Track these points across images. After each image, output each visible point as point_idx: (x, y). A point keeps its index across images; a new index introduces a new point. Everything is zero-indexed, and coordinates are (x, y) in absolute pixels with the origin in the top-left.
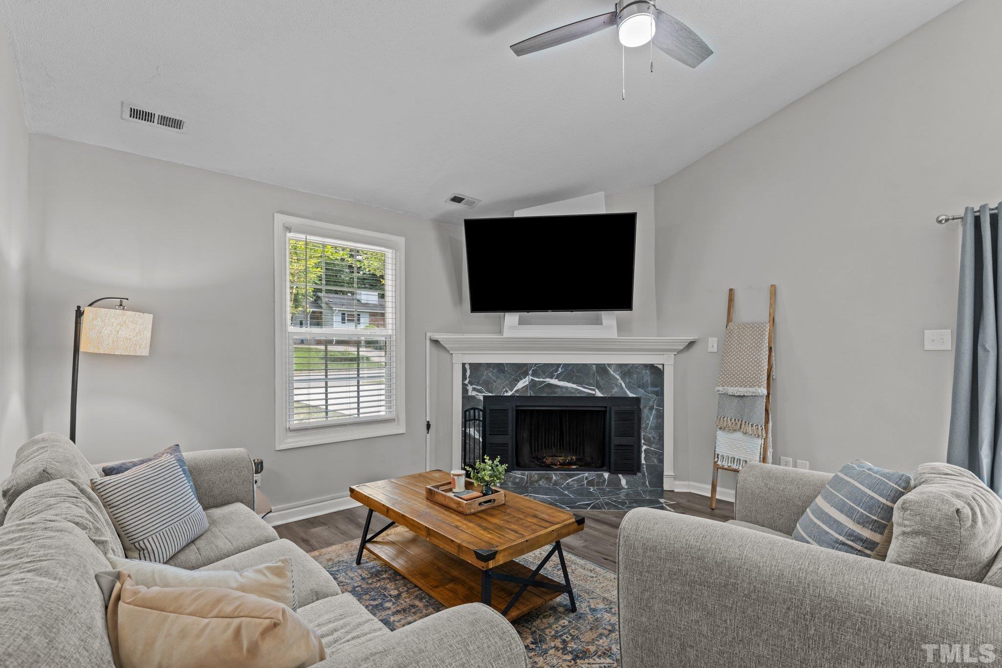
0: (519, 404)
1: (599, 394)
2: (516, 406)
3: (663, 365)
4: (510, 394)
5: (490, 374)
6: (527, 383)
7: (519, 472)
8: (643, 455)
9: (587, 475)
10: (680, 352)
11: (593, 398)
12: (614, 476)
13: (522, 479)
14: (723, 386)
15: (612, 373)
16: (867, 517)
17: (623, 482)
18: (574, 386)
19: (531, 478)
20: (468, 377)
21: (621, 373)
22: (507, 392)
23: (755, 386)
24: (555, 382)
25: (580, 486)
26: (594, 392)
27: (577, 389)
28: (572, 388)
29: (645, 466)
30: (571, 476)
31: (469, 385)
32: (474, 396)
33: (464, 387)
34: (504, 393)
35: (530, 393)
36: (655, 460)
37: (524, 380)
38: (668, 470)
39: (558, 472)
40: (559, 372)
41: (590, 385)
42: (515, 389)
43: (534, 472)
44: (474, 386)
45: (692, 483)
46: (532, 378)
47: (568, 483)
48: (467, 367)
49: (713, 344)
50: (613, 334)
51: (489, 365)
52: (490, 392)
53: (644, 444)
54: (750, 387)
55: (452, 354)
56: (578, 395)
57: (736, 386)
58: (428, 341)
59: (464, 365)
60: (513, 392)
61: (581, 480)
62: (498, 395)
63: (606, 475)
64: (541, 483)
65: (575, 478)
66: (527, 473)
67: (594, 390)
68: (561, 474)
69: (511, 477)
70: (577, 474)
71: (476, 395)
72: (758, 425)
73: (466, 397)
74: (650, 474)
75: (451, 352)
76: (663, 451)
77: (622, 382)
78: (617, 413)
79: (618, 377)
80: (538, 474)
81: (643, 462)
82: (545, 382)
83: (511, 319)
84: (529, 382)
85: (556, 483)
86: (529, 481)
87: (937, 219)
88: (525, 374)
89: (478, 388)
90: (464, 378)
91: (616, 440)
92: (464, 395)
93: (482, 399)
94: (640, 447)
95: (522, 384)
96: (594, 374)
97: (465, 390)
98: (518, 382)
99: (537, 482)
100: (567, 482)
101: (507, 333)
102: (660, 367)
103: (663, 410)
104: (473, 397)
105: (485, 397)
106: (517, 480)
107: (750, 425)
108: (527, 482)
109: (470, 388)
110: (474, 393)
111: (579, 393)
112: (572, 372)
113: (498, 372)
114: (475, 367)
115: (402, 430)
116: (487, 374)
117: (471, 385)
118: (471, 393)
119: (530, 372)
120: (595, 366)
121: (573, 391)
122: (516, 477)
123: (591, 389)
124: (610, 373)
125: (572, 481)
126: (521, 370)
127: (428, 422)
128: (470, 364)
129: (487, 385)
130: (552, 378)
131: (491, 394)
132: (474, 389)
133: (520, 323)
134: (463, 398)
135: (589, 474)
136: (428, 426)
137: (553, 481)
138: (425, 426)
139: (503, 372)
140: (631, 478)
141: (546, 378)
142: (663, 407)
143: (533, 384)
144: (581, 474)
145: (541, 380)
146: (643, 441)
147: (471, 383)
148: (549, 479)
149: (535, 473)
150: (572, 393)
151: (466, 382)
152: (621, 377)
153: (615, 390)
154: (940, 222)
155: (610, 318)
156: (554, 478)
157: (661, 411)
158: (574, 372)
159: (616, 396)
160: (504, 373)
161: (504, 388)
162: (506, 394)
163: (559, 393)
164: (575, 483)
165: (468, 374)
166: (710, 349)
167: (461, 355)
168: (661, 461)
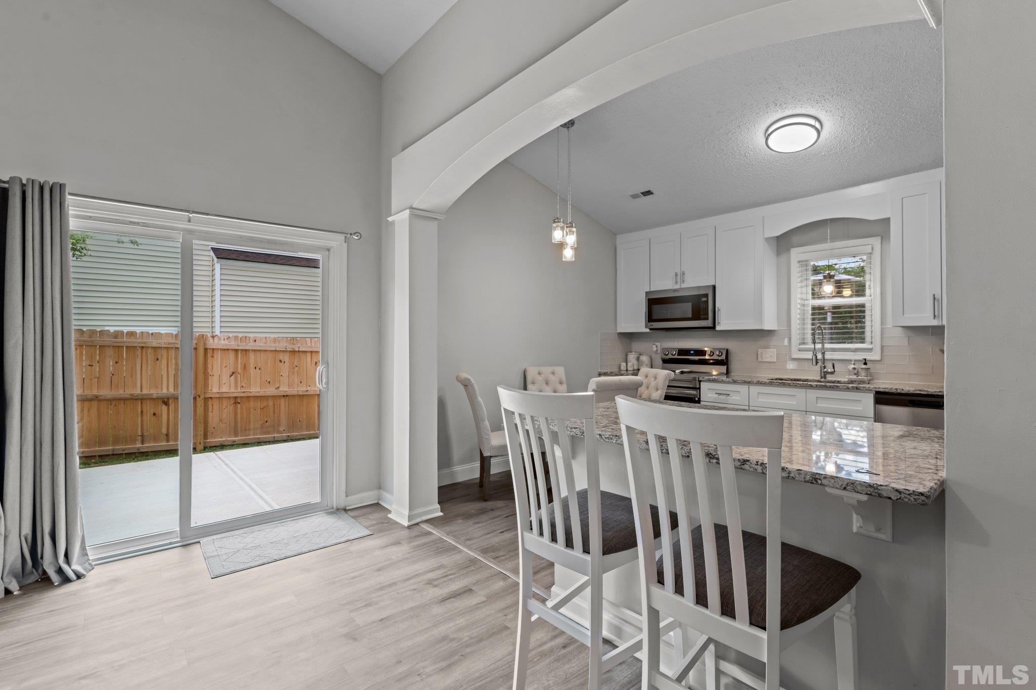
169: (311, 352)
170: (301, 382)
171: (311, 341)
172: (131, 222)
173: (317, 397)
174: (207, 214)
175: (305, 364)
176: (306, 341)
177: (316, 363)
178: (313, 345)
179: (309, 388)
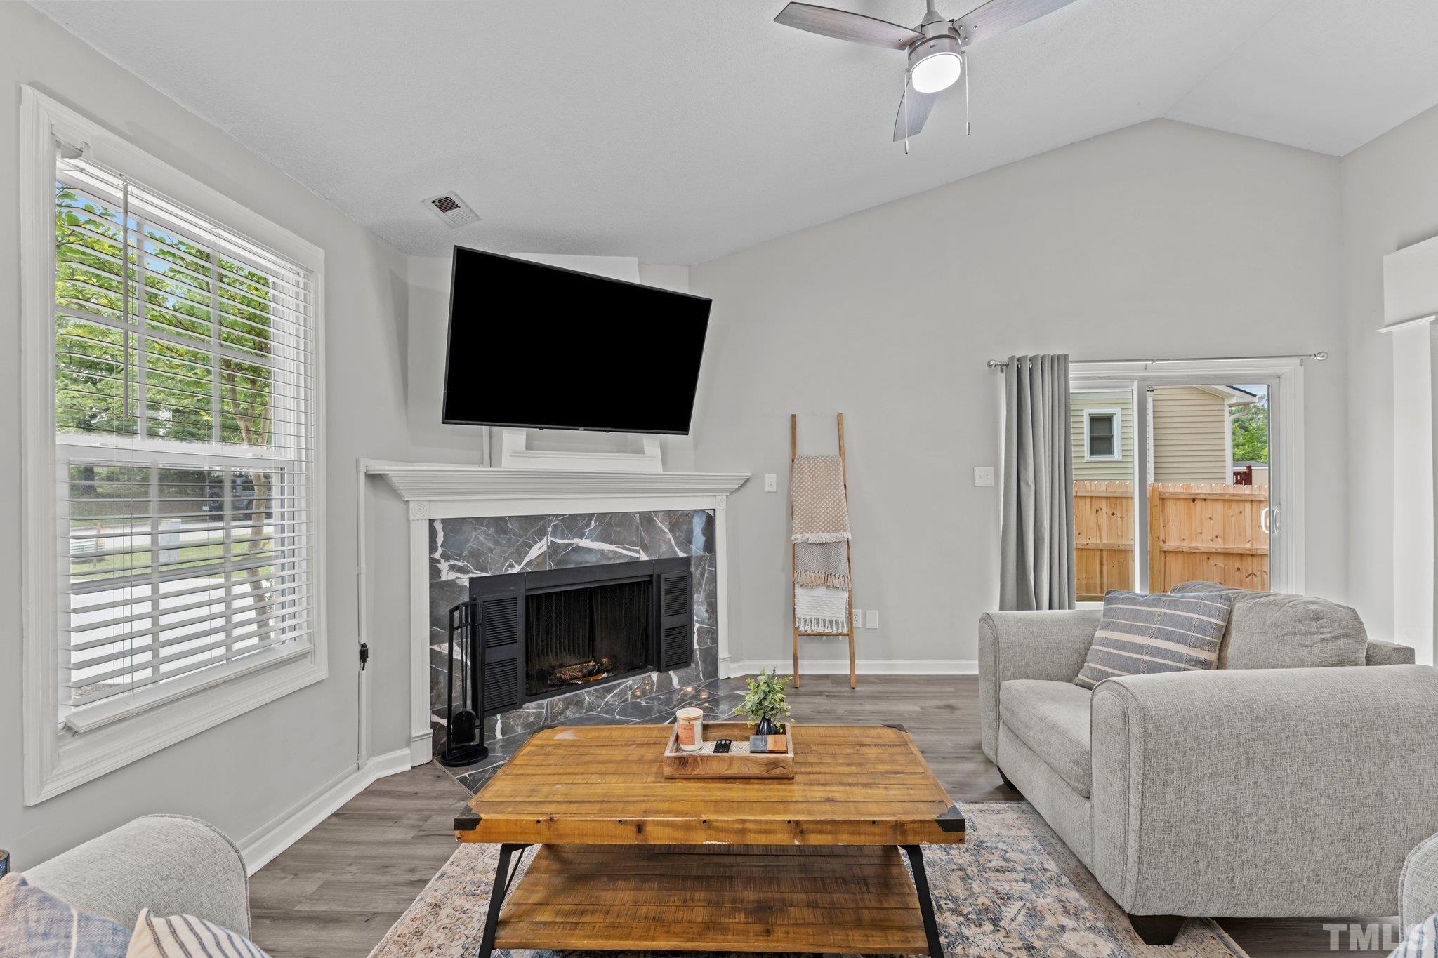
0: (530, 586)
1: (644, 557)
2: (527, 590)
3: (714, 510)
4: (516, 569)
5: (482, 538)
6: (545, 548)
7: (533, 704)
8: (696, 637)
9: (630, 682)
10: (732, 492)
11: (636, 563)
12: (664, 675)
13: (538, 715)
14: (802, 533)
15: (659, 524)
16: (1203, 639)
17: (675, 681)
18: (613, 548)
19: (552, 709)
20: (439, 545)
21: (670, 524)
22: (512, 566)
23: (839, 531)
24: (585, 543)
25: (623, 702)
26: (637, 555)
27: (616, 553)
28: (610, 551)
29: (698, 652)
30: (609, 690)
31: (443, 561)
32: (452, 581)
33: (433, 563)
34: (507, 570)
35: (549, 565)
36: (709, 641)
37: (539, 544)
38: (723, 653)
39: (592, 688)
40: (591, 528)
41: (633, 544)
42: (526, 560)
43: (556, 698)
44: (452, 562)
45: (747, 662)
46: (553, 539)
47: (607, 702)
48: (439, 526)
49: (771, 481)
50: (656, 467)
51: (479, 521)
52: (482, 570)
53: (697, 621)
54: (834, 531)
55: (408, 501)
56: (618, 562)
57: (818, 532)
58: (362, 477)
59: (432, 521)
60: (522, 566)
61: (624, 692)
62: (497, 573)
63: (654, 676)
64: (568, 713)
65: (616, 691)
66: (545, 701)
67: (638, 552)
68: (596, 691)
69: (520, 716)
70: (617, 684)
71: (457, 578)
72: (844, 576)
73: (438, 587)
74: (704, 661)
75: (406, 499)
76: (717, 627)
77: (670, 536)
78: (667, 582)
79: (667, 530)
80: (563, 700)
81: (696, 646)
82: (572, 544)
83: (512, 438)
84: (548, 547)
85: (590, 708)
86: (550, 716)
87: (989, 362)
88: (542, 533)
89: (460, 564)
90: (433, 548)
91: (667, 622)
92: (433, 581)
93: (467, 584)
94: (692, 626)
95: (535, 552)
96: (637, 527)
97: (434, 571)
98: (531, 547)
99: (562, 713)
100: (606, 700)
101: (508, 463)
102: (711, 513)
103: (716, 571)
104: (450, 584)
105: (471, 580)
106: (531, 719)
107: (836, 578)
108: (546, 719)
109: (444, 566)
110: (452, 576)
111: (618, 558)
112: (610, 525)
113: (496, 532)
114: (453, 525)
115: (323, 674)
116: (476, 538)
117: (447, 559)
118: (446, 575)
119: (550, 530)
120: (638, 515)
121: (611, 555)
122: (528, 714)
123: (634, 551)
124: (657, 524)
125: (612, 697)
126: (534, 525)
127: (363, 646)
128: (443, 521)
129: (476, 557)
130: (581, 537)
131: (483, 574)
132: (452, 568)
133: (529, 447)
134: (432, 585)
135: (633, 680)
136: (364, 654)
137: (586, 705)
138: (358, 655)
139: (505, 531)
140: (683, 672)
141: (573, 538)
142: (716, 568)
143: (554, 548)
144: (623, 683)
145: (567, 541)
146: (695, 618)
147: (445, 557)
148: (579, 703)
149: (559, 699)
150: (610, 559)
151: (437, 555)
152: (670, 530)
153: (664, 548)
154: (991, 366)
155: (652, 443)
156: (587, 699)
157: (714, 573)
158: (612, 526)
159: (665, 557)
160: (505, 533)
161: (506, 560)
162: (510, 571)
163: (592, 560)
164: (617, 699)
165: (440, 539)
166: (768, 489)
167: (427, 504)
168: (715, 641)
169: (1091, 497)
170: (1079, 534)
171: (1090, 484)
172: (1099, 377)
173: (1098, 553)
174: (1168, 360)
175: (1084, 512)
176: (1085, 485)
177: (1097, 511)
178: (1093, 488)
179: (1089, 541)
